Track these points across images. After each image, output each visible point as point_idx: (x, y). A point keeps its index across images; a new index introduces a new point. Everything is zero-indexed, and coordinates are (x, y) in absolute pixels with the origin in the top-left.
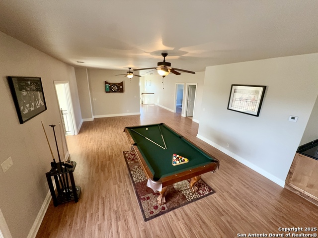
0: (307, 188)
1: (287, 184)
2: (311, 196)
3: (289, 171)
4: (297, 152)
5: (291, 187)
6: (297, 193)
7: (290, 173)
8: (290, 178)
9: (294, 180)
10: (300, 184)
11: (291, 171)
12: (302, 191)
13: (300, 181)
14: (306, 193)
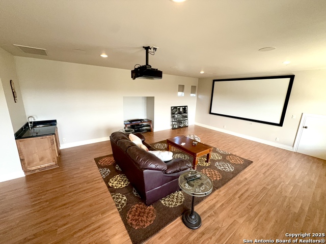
0: (41, 162)
1: (25, 172)
2: (46, 165)
3: (21, 160)
4: (16, 139)
5: (30, 171)
6: (37, 171)
7: (22, 160)
8: (24, 164)
9: (29, 164)
10: (35, 163)
11: (22, 158)
12: (39, 167)
13: (33, 161)
14: (43, 166)
